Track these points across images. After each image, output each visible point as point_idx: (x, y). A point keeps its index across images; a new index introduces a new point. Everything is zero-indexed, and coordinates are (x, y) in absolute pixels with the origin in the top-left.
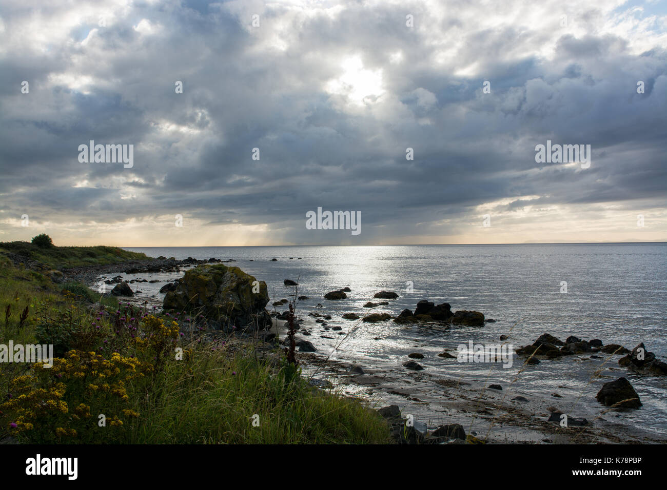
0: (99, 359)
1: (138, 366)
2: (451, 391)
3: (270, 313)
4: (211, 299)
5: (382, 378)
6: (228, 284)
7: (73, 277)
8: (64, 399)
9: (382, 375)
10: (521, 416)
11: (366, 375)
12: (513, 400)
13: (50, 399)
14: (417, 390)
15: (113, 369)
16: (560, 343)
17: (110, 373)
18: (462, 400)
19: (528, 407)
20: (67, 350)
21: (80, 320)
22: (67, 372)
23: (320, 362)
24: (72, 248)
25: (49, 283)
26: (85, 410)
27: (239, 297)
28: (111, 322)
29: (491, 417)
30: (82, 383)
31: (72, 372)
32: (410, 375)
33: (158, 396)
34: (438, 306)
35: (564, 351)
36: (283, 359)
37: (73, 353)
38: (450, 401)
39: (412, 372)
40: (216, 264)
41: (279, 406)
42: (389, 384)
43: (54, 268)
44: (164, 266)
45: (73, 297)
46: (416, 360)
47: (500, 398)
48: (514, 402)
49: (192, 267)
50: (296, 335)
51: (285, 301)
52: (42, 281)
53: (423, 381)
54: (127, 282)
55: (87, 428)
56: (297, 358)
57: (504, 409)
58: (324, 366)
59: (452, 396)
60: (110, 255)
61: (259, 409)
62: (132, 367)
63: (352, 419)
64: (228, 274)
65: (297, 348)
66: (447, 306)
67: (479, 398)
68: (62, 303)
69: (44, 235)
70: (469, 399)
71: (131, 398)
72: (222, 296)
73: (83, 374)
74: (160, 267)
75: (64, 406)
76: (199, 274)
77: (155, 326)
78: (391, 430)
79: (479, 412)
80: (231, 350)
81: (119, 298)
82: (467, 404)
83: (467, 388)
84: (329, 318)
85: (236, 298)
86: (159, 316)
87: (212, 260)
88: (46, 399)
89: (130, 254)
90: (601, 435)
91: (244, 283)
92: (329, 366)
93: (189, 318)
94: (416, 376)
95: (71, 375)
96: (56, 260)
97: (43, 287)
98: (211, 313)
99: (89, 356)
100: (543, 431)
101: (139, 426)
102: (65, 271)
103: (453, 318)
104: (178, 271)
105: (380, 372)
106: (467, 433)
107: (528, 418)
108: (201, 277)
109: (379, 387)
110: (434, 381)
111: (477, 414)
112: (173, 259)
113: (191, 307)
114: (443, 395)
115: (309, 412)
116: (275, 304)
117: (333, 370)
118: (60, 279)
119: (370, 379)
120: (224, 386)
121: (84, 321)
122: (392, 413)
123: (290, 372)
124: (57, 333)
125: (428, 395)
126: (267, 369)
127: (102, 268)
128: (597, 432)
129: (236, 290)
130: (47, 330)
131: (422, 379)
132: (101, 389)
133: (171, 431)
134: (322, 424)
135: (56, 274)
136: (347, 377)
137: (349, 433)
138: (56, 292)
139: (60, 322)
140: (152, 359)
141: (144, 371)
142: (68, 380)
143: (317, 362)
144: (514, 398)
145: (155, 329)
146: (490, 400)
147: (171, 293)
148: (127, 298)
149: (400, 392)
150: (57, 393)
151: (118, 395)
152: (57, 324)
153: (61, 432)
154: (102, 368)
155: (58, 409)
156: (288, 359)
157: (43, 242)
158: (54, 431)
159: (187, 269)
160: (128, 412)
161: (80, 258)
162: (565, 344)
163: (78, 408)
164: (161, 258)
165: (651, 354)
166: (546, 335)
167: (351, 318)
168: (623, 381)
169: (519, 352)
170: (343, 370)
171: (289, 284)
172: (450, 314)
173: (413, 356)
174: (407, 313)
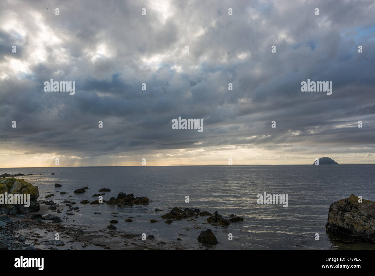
5: (94, 236)
6: (15, 188)
9: (93, 234)
11: (85, 235)
12: (158, 244)
14: (111, 242)
16: (182, 212)
23: (61, 229)
32: (109, 233)
34: (128, 195)
35: (183, 215)
38: (127, 247)
39: (110, 231)
42: (96, 240)
46: (113, 224)
47: (152, 243)
48: (159, 245)
51: (53, 195)
53: (116, 236)
58: (63, 231)
59: (129, 244)
66: (132, 195)
67: (142, 244)
70: (137, 245)
83: (137, 238)
84: (73, 203)
91: (24, 187)
92: (66, 231)
94: (112, 233)
103: (134, 201)
105: (94, 232)
109: (91, 242)
110: (121, 235)
114: (124, 244)
116: (47, 197)
117: (67, 233)
119: (86, 237)
129: (20, 191)
131: (115, 235)
136: (74, 237)
143: (60, 229)
144: (159, 242)
146: (147, 244)
149: (101, 244)
162: (184, 212)
165: (220, 216)
166: (176, 208)
167: (85, 202)
168: (209, 231)
169: (163, 217)
170: (73, 233)
171: (57, 186)
172: (133, 199)
173: (112, 222)
174: (113, 199)
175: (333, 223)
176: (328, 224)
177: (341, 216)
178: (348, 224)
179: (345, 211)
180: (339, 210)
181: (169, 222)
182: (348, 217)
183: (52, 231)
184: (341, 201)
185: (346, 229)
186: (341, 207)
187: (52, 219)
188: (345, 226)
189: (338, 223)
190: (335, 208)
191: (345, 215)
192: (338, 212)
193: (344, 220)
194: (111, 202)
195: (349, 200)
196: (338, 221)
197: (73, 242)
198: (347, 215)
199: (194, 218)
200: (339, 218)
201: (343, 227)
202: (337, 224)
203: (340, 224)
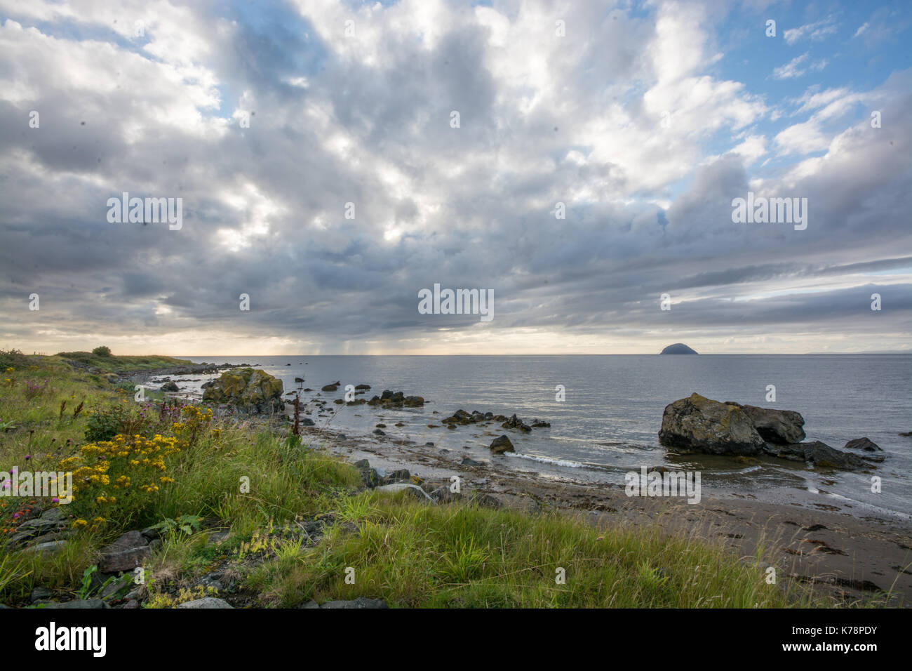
0: (142, 440)
1: (175, 444)
2: (402, 447)
3: (284, 400)
4: (241, 392)
5: (359, 441)
6: (254, 381)
7: (127, 379)
8: (107, 473)
9: (358, 439)
10: (445, 461)
11: (348, 440)
12: (440, 452)
13: (94, 474)
14: (381, 448)
15: (154, 448)
16: (469, 415)
17: (150, 450)
18: (410, 453)
19: (449, 457)
20: (114, 434)
21: (130, 410)
22: (112, 452)
23: (317, 432)
24: (129, 357)
25: (106, 383)
26: (125, 481)
27: (262, 389)
28: (158, 410)
29: (426, 463)
30: (125, 459)
31: (116, 452)
32: (376, 438)
33: (191, 465)
34: (396, 393)
35: (471, 420)
36: (289, 431)
37: (120, 437)
39: (378, 436)
40: (246, 368)
41: (285, 466)
42: (363, 445)
43: (111, 372)
44: (206, 369)
45: (125, 393)
46: (381, 429)
47: (432, 451)
49: (228, 370)
50: (300, 415)
51: (295, 392)
52: (98, 382)
53: (386, 441)
54: (175, 381)
55: (127, 495)
56: (299, 430)
57: (435, 458)
58: (320, 435)
59: (403, 451)
60: (162, 362)
61: (270, 468)
62: (170, 445)
63: (336, 470)
64: (255, 374)
65: (301, 424)
66: (401, 394)
67: (420, 451)
68: (115, 398)
69: (104, 347)
70: (414, 452)
71: (168, 468)
72: (249, 389)
73: (126, 453)
74: (203, 370)
75: (106, 480)
76: (232, 375)
77: (193, 413)
78: (362, 476)
79: (420, 460)
80: (252, 427)
81: (166, 393)
82: (412, 456)
83: (413, 446)
84: (324, 403)
85: (260, 390)
86: (198, 405)
87: (244, 365)
88: (90, 475)
89: (179, 361)
90: (492, 471)
91: (265, 380)
92: (323, 434)
93: (222, 405)
94: (381, 438)
95: (116, 454)
96: (114, 366)
97: (99, 387)
98: (239, 403)
99: (134, 438)
100: (458, 470)
101: (173, 489)
102: (121, 374)
103: (404, 401)
104: (217, 373)
105: (357, 437)
106: (412, 474)
107: (449, 462)
108: (235, 377)
111: (418, 462)
112: (213, 364)
113: (224, 398)
114: (397, 451)
115: (305, 468)
116: (288, 394)
117: (326, 438)
118: (115, 380)
119: (350, 443)
120: (245, 454)
121: (132, 411)
122: (363, 464)
123: (294, 441)
124: (107, 422)
125: (388, 451)
126: (278, 439)
127: (155, 371)
128: (490, 469)
129: (260, 385)
130: (99, 420)
132: (141, 464)
133: (199, 490)
134: (315, 476)
135: (112, 376)
136: (335, 442)
137: (334, 480)
138: (111, 390)
139: (111, 413)
140: (189, 437)
141: (180, 447)
142: (113, 458)
143: (315, 432)
145: (192, 415)
146: (427, 452)
147: (210, 389)
148: (173, 393)
150: (100, 469)
151: (157, 467)
152: (108, 415)
153: (102, 500)
154: (144, 447)
155: (100, 482)
156: (293, 432)
157: (102, 353)
158: (96, 500)
159: (224, 371)
160: (164, 479)
161: (135, 364)
163: (119, 480)
164: (204, 364)
165: (520, 421)
166: (461, 410)
167: (340, 402)
168: (504, 437)
169: (444, 422)
170: (333, 437)
171: (299, 380)
172: (403, 399)
173: (379, 426)
174: (376, 398)
175: (667, 430)
176: (662, 431)
177: (677, 420)
178: (685, 431)
179: (683, 414)
180: (676, 413)
181: (452, 427)
182: (686, 422)
183: (307, 435)
184: (680, 401)
185: (683, 437)
186: (678, 409)
187: (302, 421)
188: (682, 434)
189: (674, 430)
190: (671, 411)
191: (683, 420)
192: (674, 415)
193: (682, 425)
194: (375, 402)
195: (689, 400)
196: (674, 427)
197: (336, 447)
198: (686, 419)
199: (484, 423)
200: (675, 423)
201: (680, 435)
202: (672, 431)
203: (676, 430)
